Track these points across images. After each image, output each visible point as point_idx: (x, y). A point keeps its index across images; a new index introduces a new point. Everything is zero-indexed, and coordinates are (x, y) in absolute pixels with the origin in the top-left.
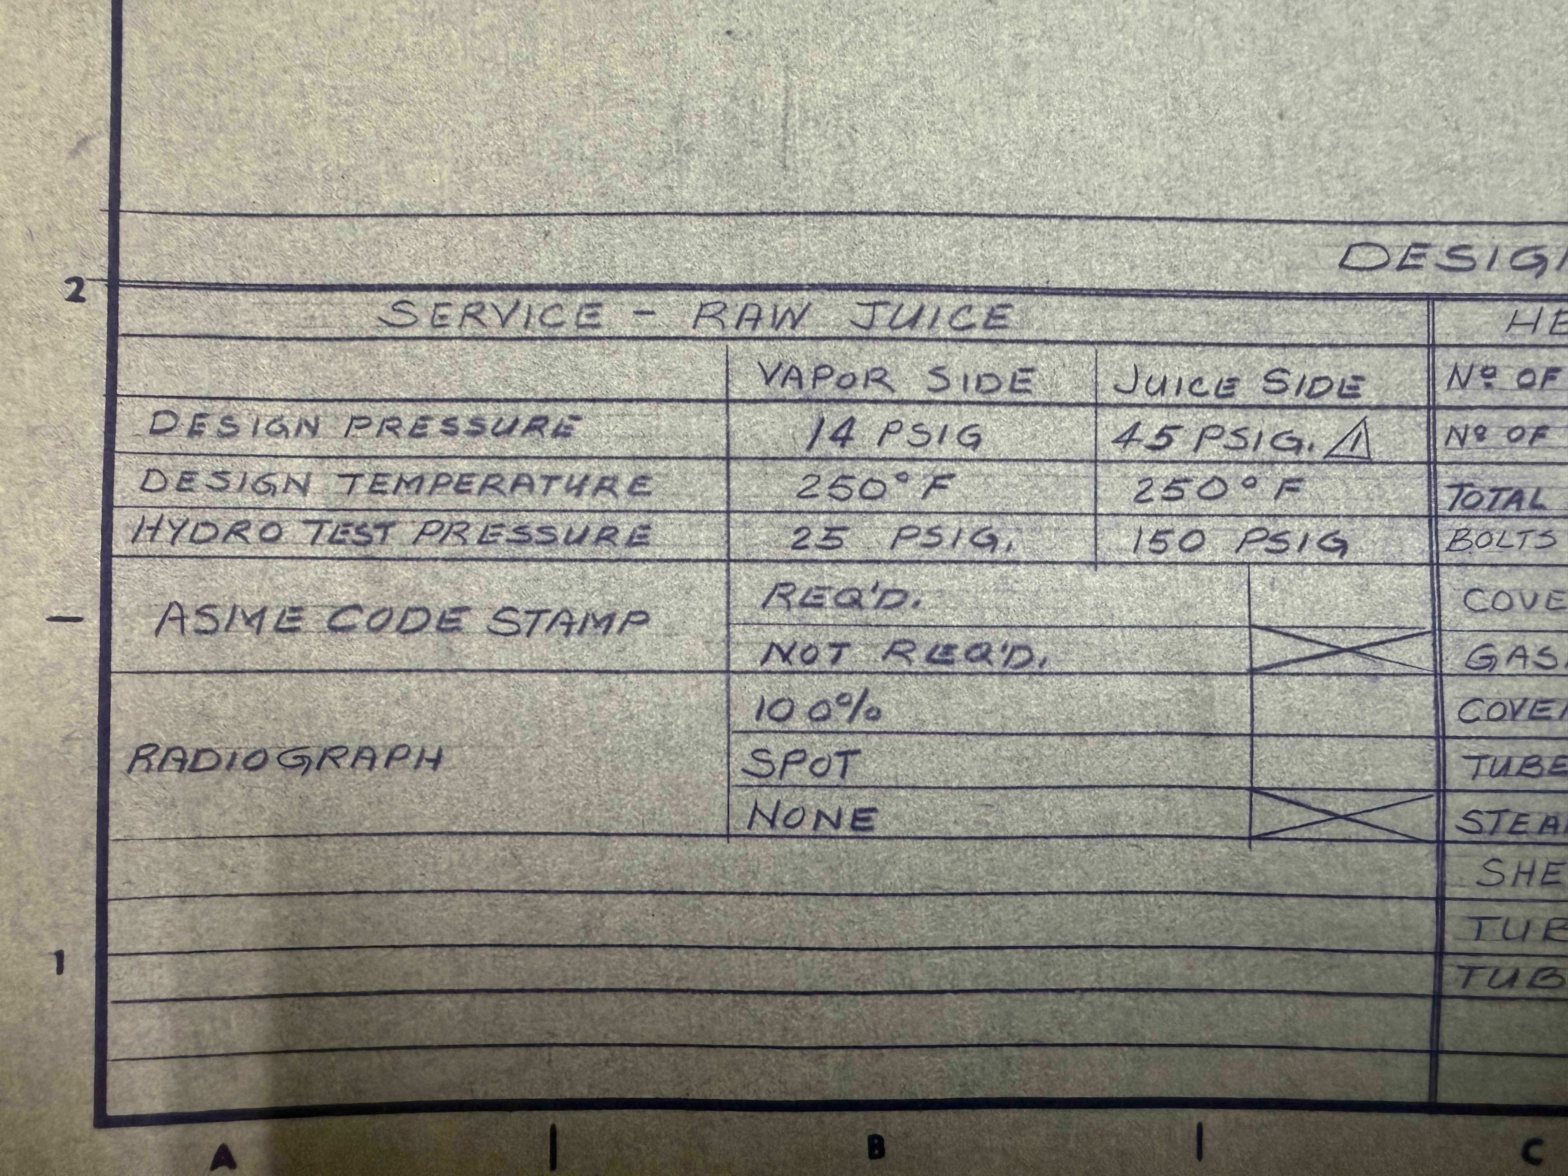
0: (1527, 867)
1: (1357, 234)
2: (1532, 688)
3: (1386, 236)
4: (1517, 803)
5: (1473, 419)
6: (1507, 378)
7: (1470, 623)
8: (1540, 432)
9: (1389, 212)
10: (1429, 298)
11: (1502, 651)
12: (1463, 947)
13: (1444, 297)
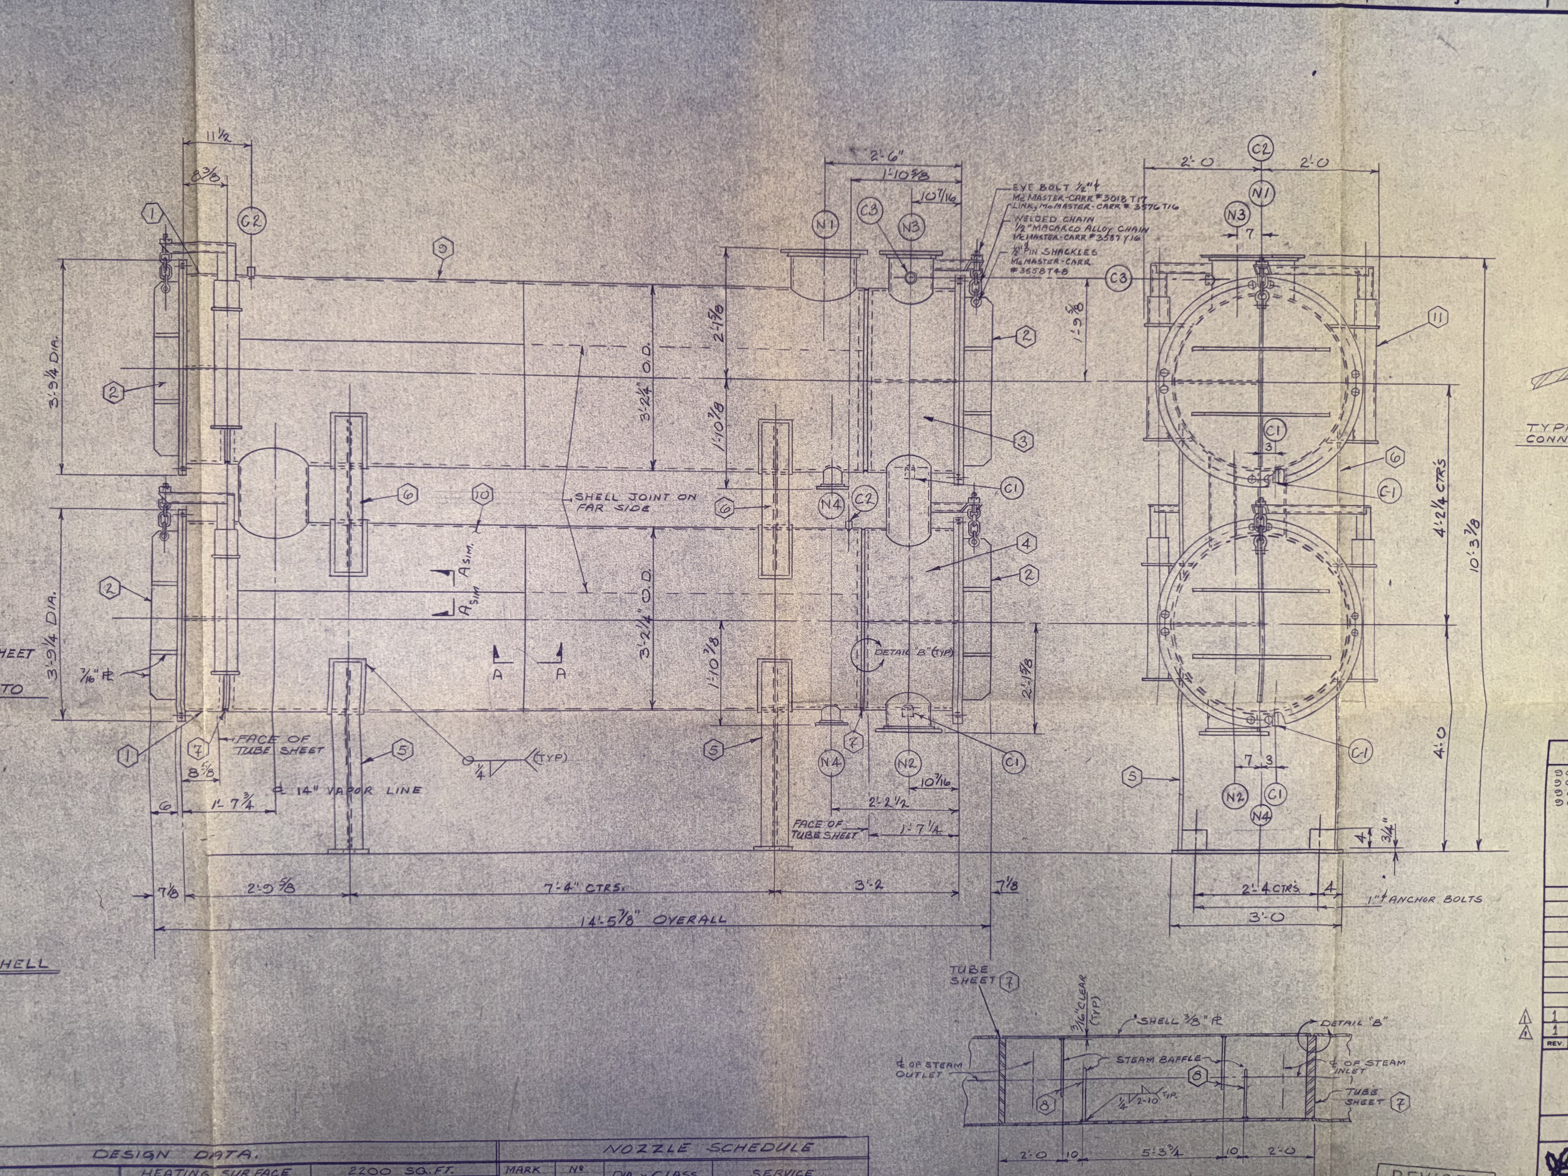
1: (98, 1148)
3: (107, 1148)
9: (108, 1141)
10: (120, 1166)
13: (124, 1166)
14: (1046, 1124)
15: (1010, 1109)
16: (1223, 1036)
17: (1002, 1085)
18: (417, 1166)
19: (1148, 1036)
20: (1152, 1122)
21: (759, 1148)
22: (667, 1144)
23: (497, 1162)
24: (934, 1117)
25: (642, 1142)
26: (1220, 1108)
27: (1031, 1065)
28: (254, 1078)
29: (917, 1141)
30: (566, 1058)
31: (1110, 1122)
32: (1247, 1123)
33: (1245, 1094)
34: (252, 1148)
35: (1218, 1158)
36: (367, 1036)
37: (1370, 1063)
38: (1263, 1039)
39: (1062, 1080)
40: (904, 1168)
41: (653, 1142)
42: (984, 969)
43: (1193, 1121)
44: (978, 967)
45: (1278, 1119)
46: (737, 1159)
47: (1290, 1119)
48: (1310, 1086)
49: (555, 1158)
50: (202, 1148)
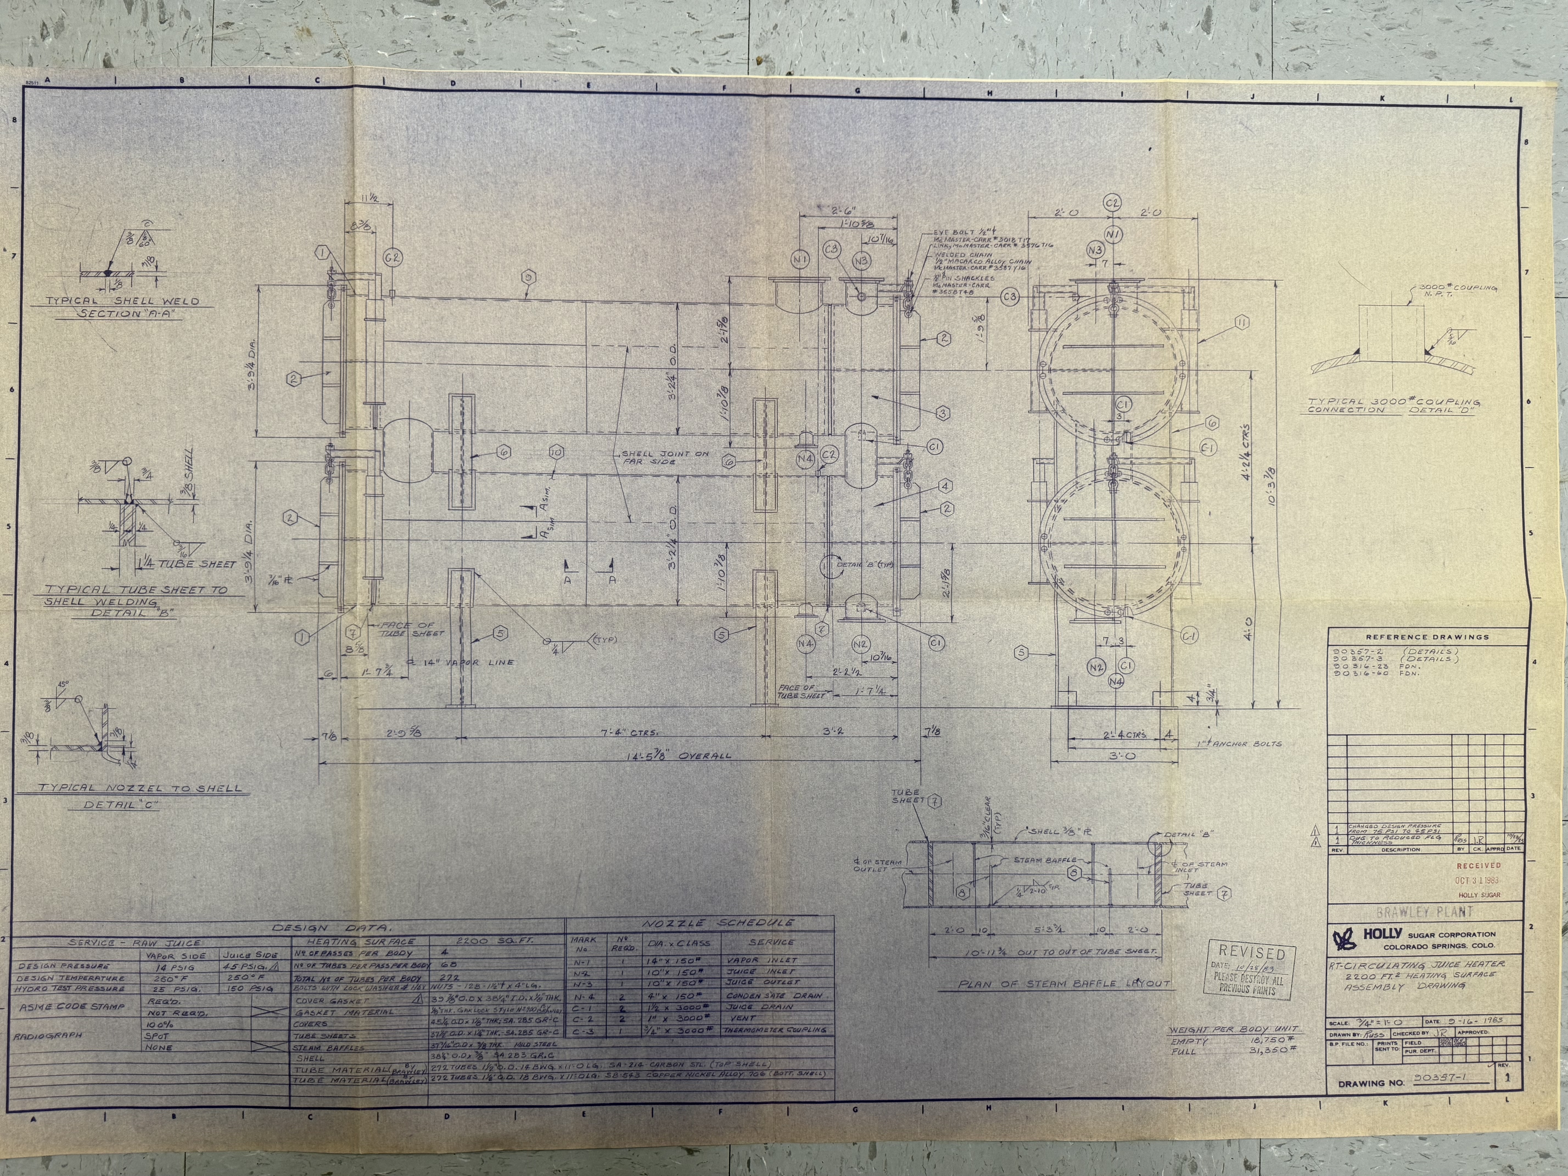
0: (307, 1057)
1: (276, 923)
2: (309, 1020)
3: (282, 923)
4: (305, 1044)
5: (300, 962)
6: (307, 953)
7: (297, 1006)
8: (314, 965)
9: (283, 918)
10: (291, 937)
11: (304, 1012)
12: (295, 1074)
13: (294, 936)
14: (963, 907)
15: (937, 896)
16: (1093, 844)
17: (931, 878)
18: (506, 937)
19: (1037, 843)
20: (1041, 907)
21: (755, 922)
22: (688, 920)
23: (565, 934)
24: (881, 901)
25: (670, 919)
26: (1092, 897)
27: (951, 863)
28: (389, 872)
29: (870, 919)
30: (616, 856)
31: (1010, 907)
32: (1112, 909)
33: (1110, 888)
34: (387, 923)
35: (1091, 934)
36: (472, 841)
37: (1201, 864)
38: (1122, 846)
39: (975, 874)
40: (860, 939)
41: (679, 919)
42: (916, 792)
43: (1072, 907)
44: (912, 791)
45: (1135, 906)
46: (739, 931)
47: (1144, 906)
48: (1157, 882)
49: (607, 931)
50: (351, 923)
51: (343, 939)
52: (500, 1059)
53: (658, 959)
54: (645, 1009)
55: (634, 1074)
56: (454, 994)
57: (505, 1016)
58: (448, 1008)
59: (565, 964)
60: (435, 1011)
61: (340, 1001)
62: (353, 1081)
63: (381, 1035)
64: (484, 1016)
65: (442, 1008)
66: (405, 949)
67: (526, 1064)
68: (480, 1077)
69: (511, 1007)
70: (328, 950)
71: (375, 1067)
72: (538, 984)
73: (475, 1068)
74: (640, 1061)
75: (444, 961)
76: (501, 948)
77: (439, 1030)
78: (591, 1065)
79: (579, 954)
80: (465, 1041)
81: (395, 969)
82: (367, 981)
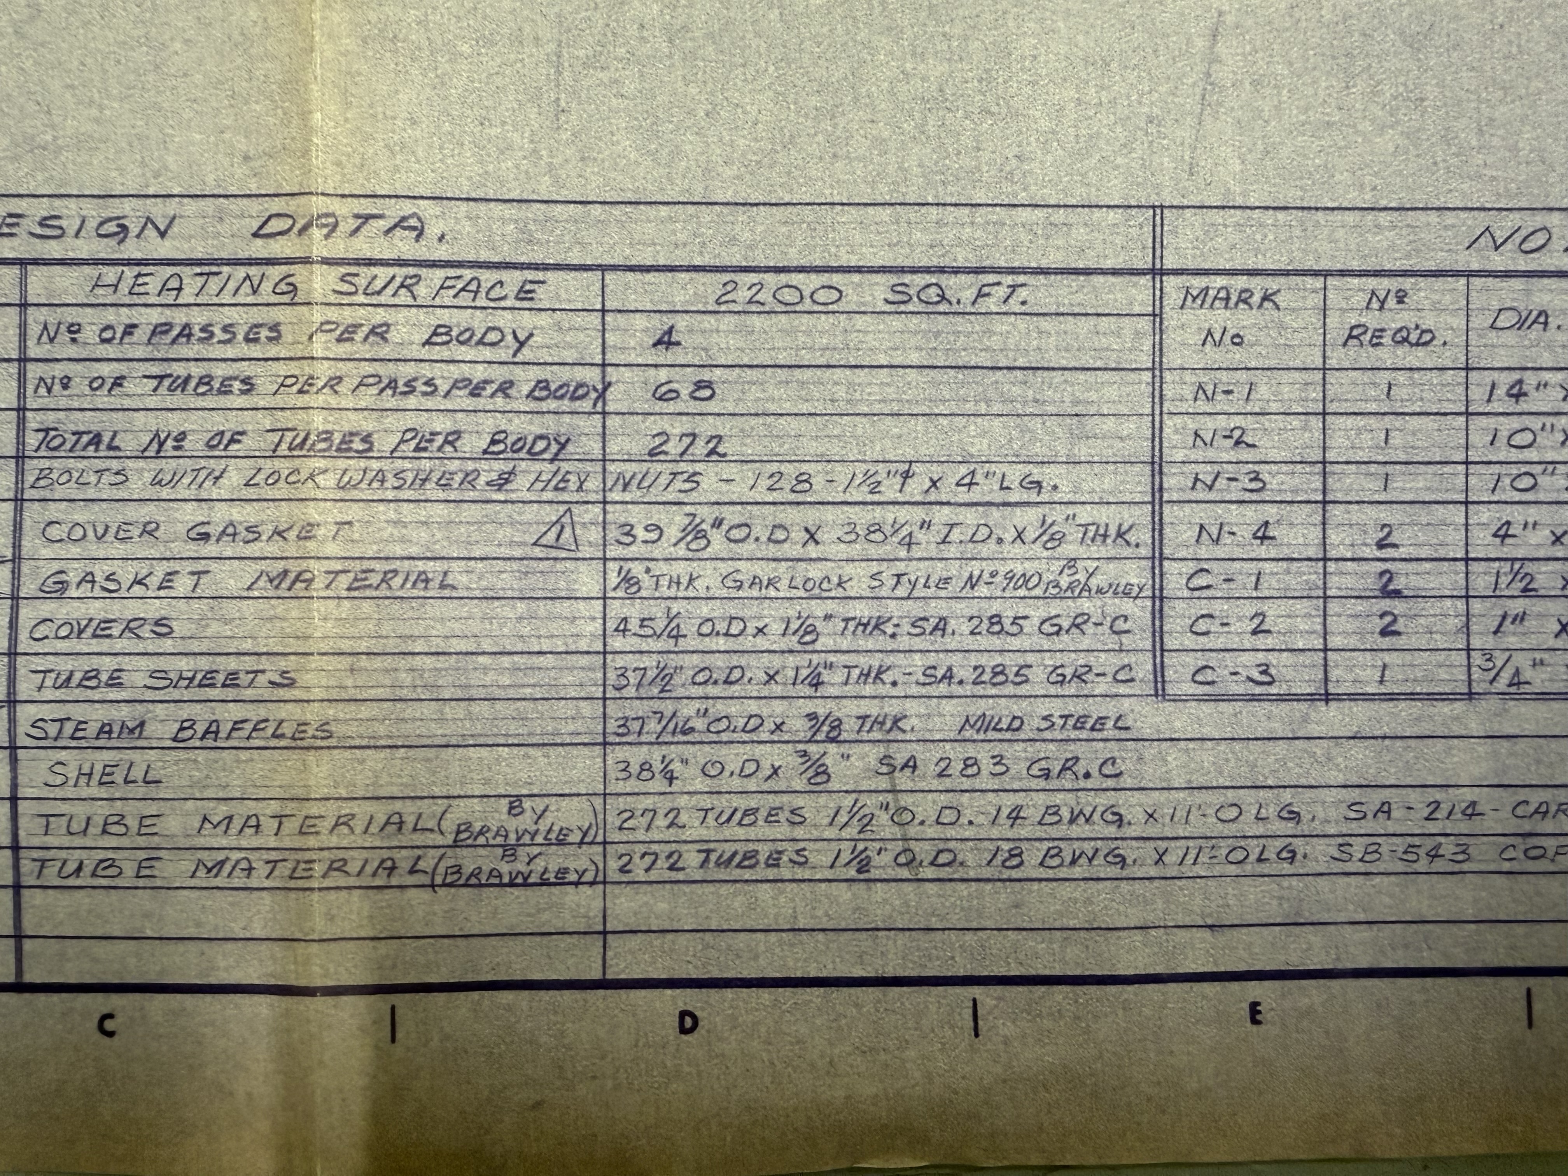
0: (86, 770)
2: (97, 609)
4: (77, 712)
5: (59, 370)
6: (90, 334)
7: (46, 552)
8: (118, 382)
10: (22, 263)
11: (73, 577)
12: (36, 841)
13: (36, 262)
18: (920, 280)
23: (1157, 272)
34: (427, 209)
49: (1324, 264)
50: (277, 205)
51: (241, 272)
52: (903, 780)
53: (1531, 379)
54: (1482, 583)
55: (1448, 847)
56: (707, 514)
57: (915, 609)
58: (680, 569)
59: (1158, 396)
60: (628, 580)
61: (229, 532)
62: (283, 870)
63: (405, 678)
64: (831, 606)
65: (660, 568)
66: (504, 320)
67: (1008, 801)
68: (821, 856)
69: (939, 570)
70: (179, 317)
71: (381, 811)
72: (1048, 475)
73: (797, 817)
74: (1469, 795)
75: (663, 375)
76: (897, 323)
77: (648, 661)
78: (1270, 811)
79: (1213, 355)
80: (753, 707)
81: (462, 399)
82: (344, 449)
